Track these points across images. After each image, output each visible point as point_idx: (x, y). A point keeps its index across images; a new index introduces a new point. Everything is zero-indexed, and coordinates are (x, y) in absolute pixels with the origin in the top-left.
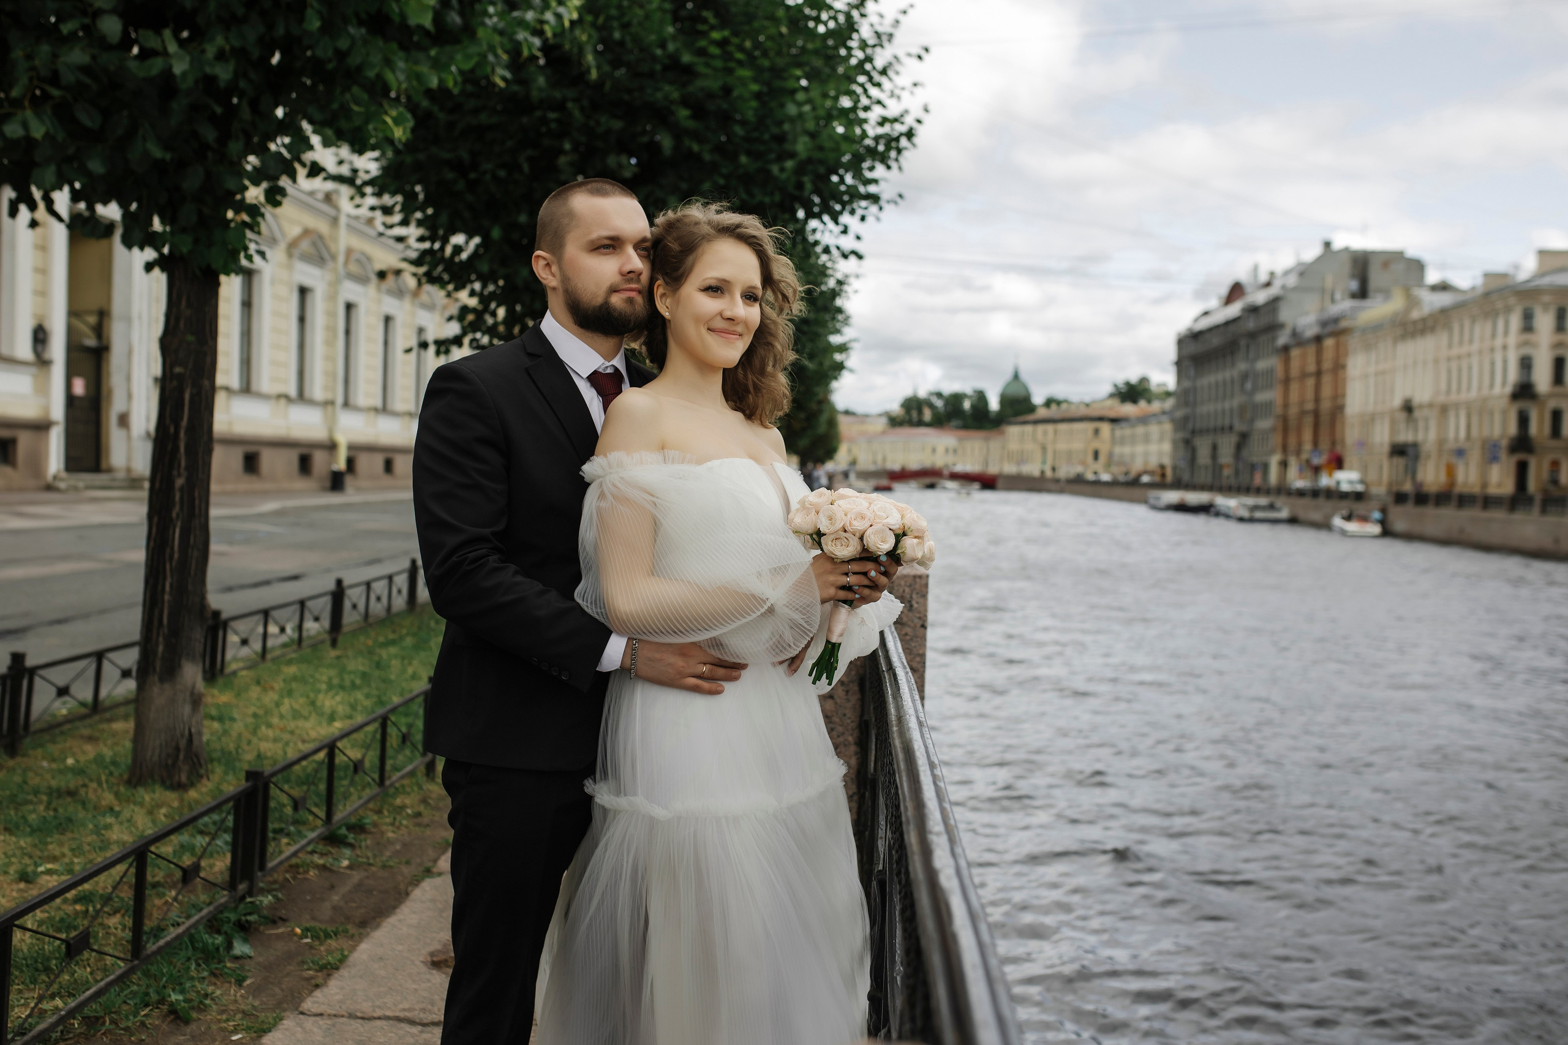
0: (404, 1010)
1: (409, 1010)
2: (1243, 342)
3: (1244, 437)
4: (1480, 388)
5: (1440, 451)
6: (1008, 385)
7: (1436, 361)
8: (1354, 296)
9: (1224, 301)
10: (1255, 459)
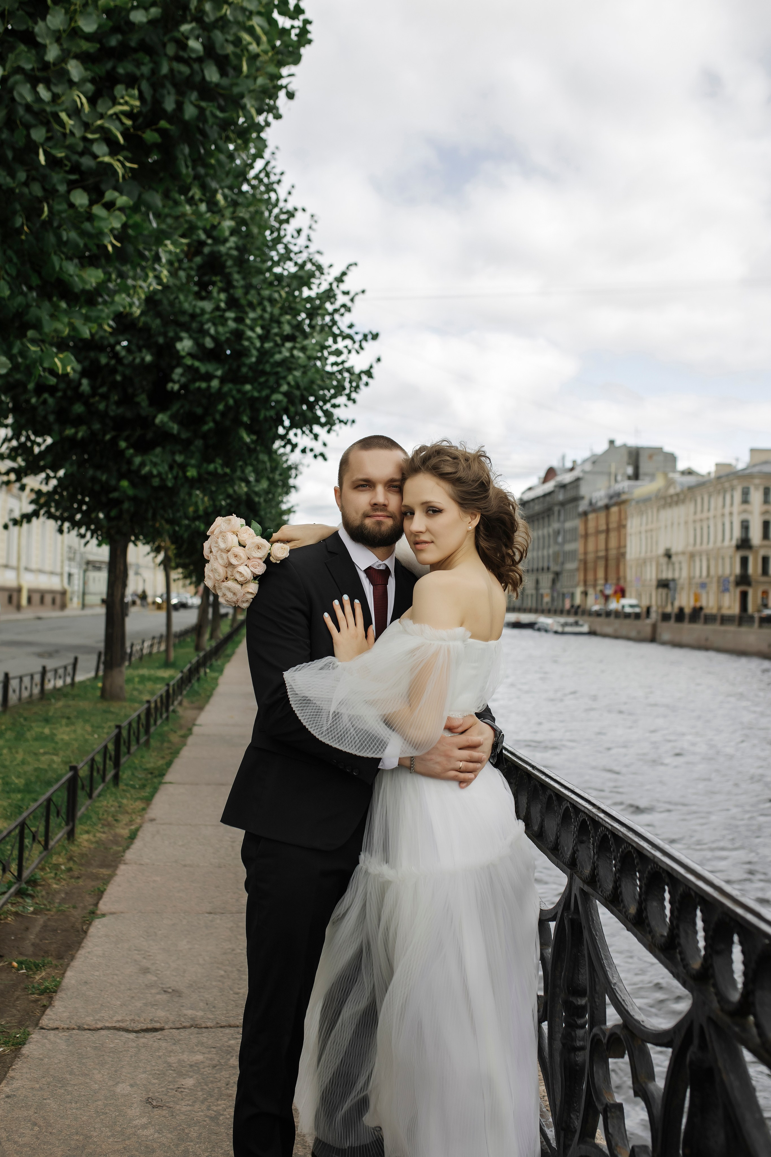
0: (119, 1021)
1: (122, 1021)
2: (556, 509)
3: (557, 574)
4: (715, 542)
5: (690, 584)
7: (686, 523)
8: (629, 478)
9: (542, 480)
10: (565, 590)
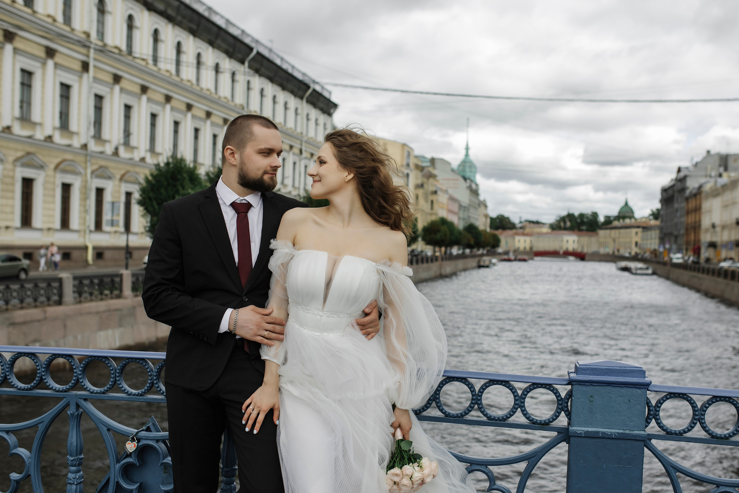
2: (676, 195)
6: (622, 208)
